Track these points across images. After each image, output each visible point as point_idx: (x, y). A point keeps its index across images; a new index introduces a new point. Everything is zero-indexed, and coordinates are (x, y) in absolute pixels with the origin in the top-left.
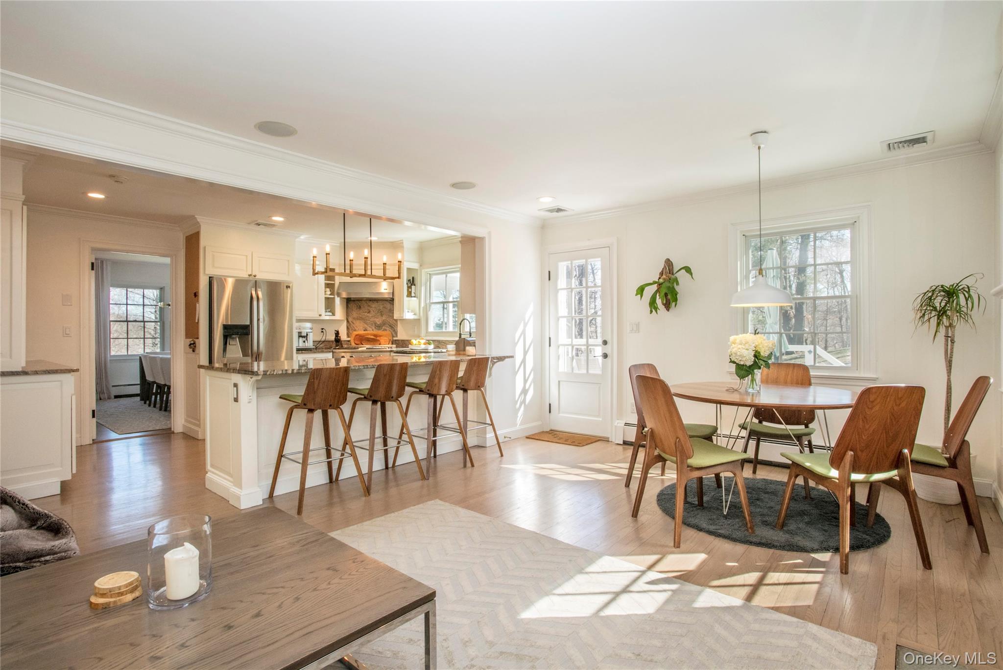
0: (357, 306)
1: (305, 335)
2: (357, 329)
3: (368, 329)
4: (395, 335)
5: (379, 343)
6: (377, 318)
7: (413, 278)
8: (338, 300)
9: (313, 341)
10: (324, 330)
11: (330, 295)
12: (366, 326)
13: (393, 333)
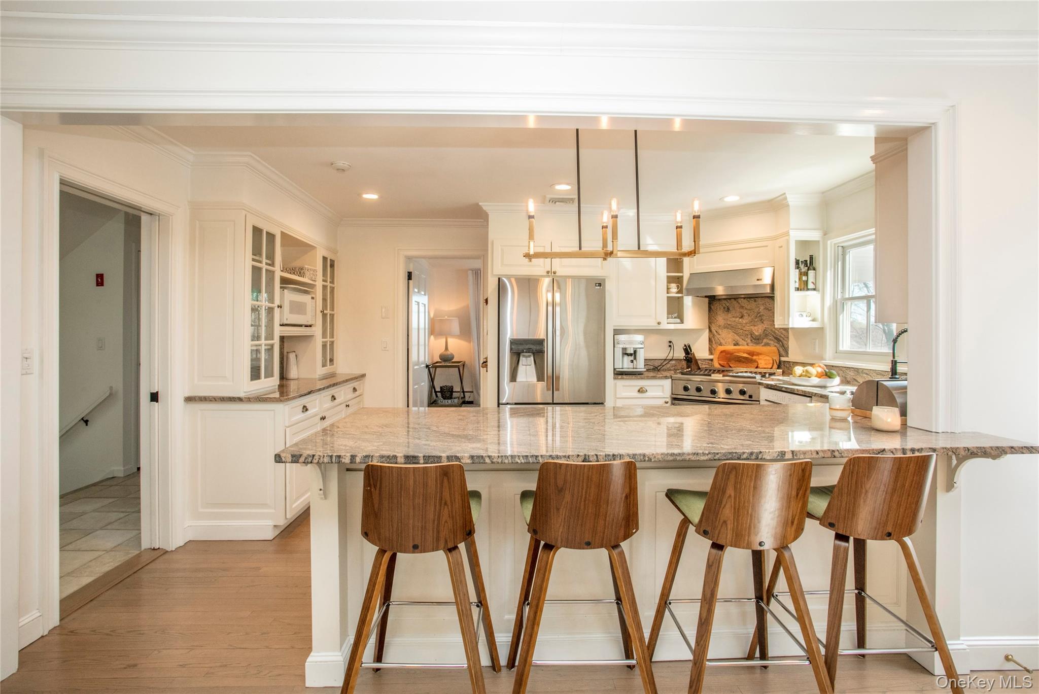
0: (724, 308)
1: (632, 352)
2: (724, 343)
3: (740, 343)
4: (783, 353)
5: (756, 365)
6: (755, 326)
7: (811, 257)
8: (688, 301)
9: (645, 359)
10: (671, 344)
11: (678, 293)
12: (737, 338)
13: (781, 350)
